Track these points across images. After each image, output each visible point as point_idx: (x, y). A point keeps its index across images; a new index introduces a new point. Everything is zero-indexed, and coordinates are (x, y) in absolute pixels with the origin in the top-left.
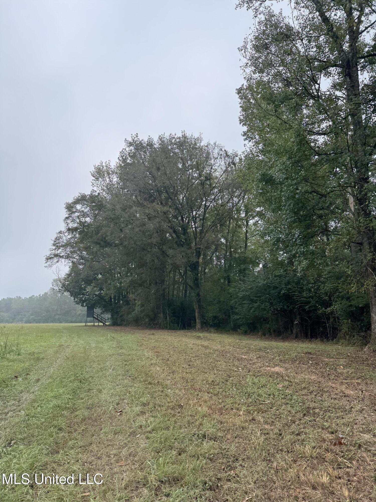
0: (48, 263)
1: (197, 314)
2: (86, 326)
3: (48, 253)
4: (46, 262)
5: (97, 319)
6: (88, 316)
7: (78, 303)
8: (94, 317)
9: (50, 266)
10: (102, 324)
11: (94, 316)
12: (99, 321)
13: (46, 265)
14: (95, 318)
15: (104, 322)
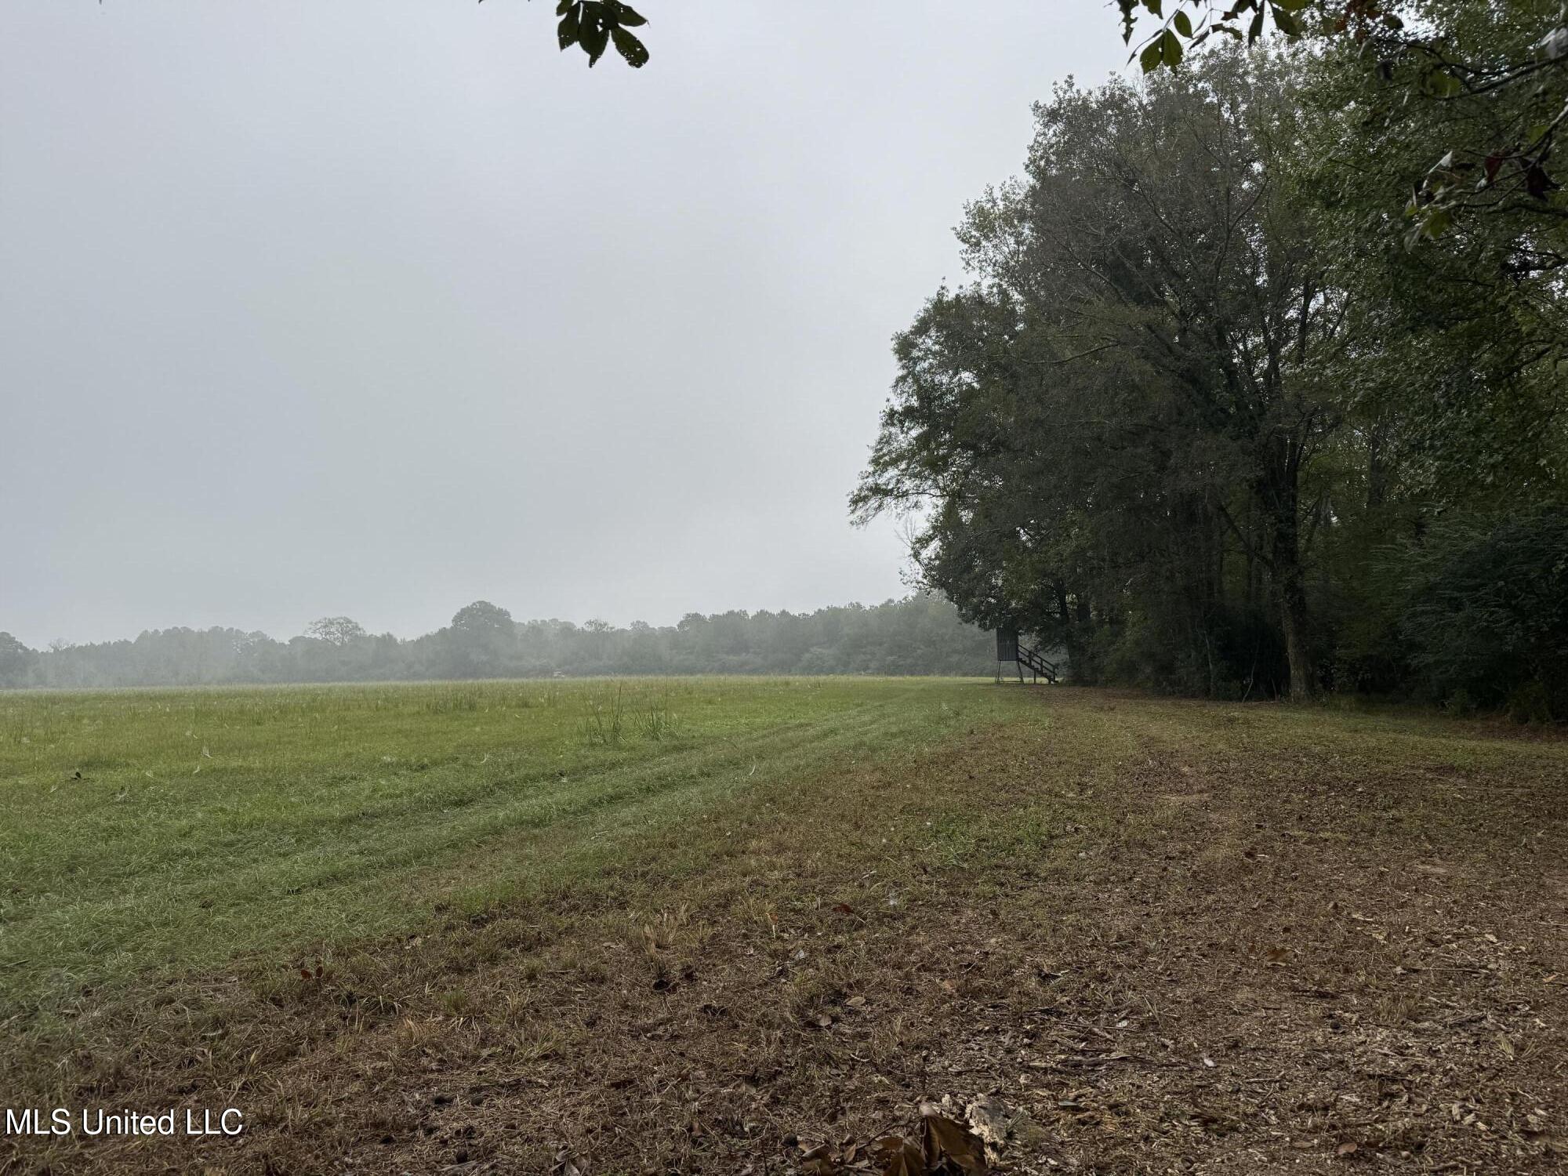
0: (859, 513)
1: (1291, 651)
2: (998, 683)
3: (855, 485)
4: (853, 512)
5: (1030, 665)
6: (1001, 657)
7: (967, 620)
8: (1019, 660)
9: (863, 520)
10: (1045, 680)
11: (1021, 656)
12: (1036, 670)
13: (853, 517)
14: (1024, 662)
15: (1049, 674)
